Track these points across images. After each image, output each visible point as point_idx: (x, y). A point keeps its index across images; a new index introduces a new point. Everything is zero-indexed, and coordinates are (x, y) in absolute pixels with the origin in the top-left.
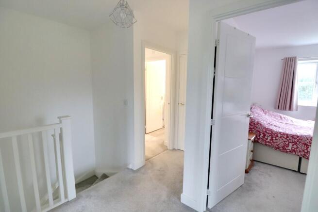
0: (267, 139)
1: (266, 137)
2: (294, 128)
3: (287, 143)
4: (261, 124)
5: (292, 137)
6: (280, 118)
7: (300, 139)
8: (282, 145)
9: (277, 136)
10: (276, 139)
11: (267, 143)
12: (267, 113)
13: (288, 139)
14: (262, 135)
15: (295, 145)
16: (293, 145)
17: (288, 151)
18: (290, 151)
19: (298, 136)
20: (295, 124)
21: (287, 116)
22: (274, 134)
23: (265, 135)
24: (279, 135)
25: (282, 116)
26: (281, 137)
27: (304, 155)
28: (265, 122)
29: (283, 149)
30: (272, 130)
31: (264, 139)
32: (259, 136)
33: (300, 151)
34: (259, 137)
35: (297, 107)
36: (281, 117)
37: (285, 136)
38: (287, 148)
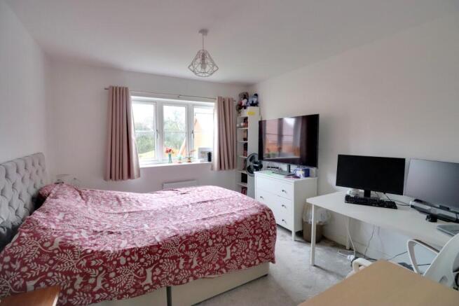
0: (94, 285)
1: (91, 281)
2: (145, 219)
3: (141, 271)
4: (72, 248)
5: (149, 252)
6: (116, 202)
7: (163, 251)
8: (132, 281)
9: (119, 265)
10: (118, 275)
11: (98, 296)
12: (90, 198)
13: (142, 260)
14: (80, 280)
15: (157, 269)
16: (154, 271)
17: (146, 288)
18: (151, 287)
19: (158, 246)
20: (144, 207)
21: (128, 194)
22: (111, 263)
23: (86, 276)
24: (123, 261)
25: (120, 194)
26: (127, 264)
27: (176, 279)
28: (84, 234)
29: (136, 289)
30: (103, 253)
31: (88, 288)
32: (72, 286)
33: (167, 278)
34: (70, 291)
35: (139, 170)
36: (118, 199)
37: (135, 257)
38: (143, 284)
